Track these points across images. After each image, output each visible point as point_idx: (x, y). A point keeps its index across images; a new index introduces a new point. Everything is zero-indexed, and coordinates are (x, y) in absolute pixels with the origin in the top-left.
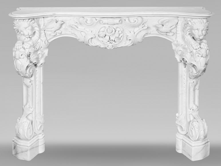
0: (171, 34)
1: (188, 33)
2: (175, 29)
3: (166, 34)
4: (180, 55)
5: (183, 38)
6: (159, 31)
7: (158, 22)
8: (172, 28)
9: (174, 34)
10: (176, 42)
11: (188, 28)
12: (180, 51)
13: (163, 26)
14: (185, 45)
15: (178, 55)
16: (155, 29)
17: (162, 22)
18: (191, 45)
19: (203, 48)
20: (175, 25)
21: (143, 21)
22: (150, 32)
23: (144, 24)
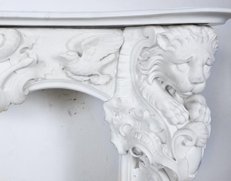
0: (101, 80)
1: (152, 75)
2: (114, 65)
3: (90, 80)
4: (126, 137)
5: (137, 90)
6: (69, 73)
7: (67, 45)
8: (105, 61)
9: (111, 79)
10: (114, 103)
11: (155, 59)
12: (125, 127)
13: (80, 55)
14: (142, 112)
15: (119, 135)
16: (58, 65)
17: (78, 45)
18: (164, 112)
19: (200, 119)
20: (115, 53)
21: (21, 41)
22: (45, 75)
23: (28, 51)
